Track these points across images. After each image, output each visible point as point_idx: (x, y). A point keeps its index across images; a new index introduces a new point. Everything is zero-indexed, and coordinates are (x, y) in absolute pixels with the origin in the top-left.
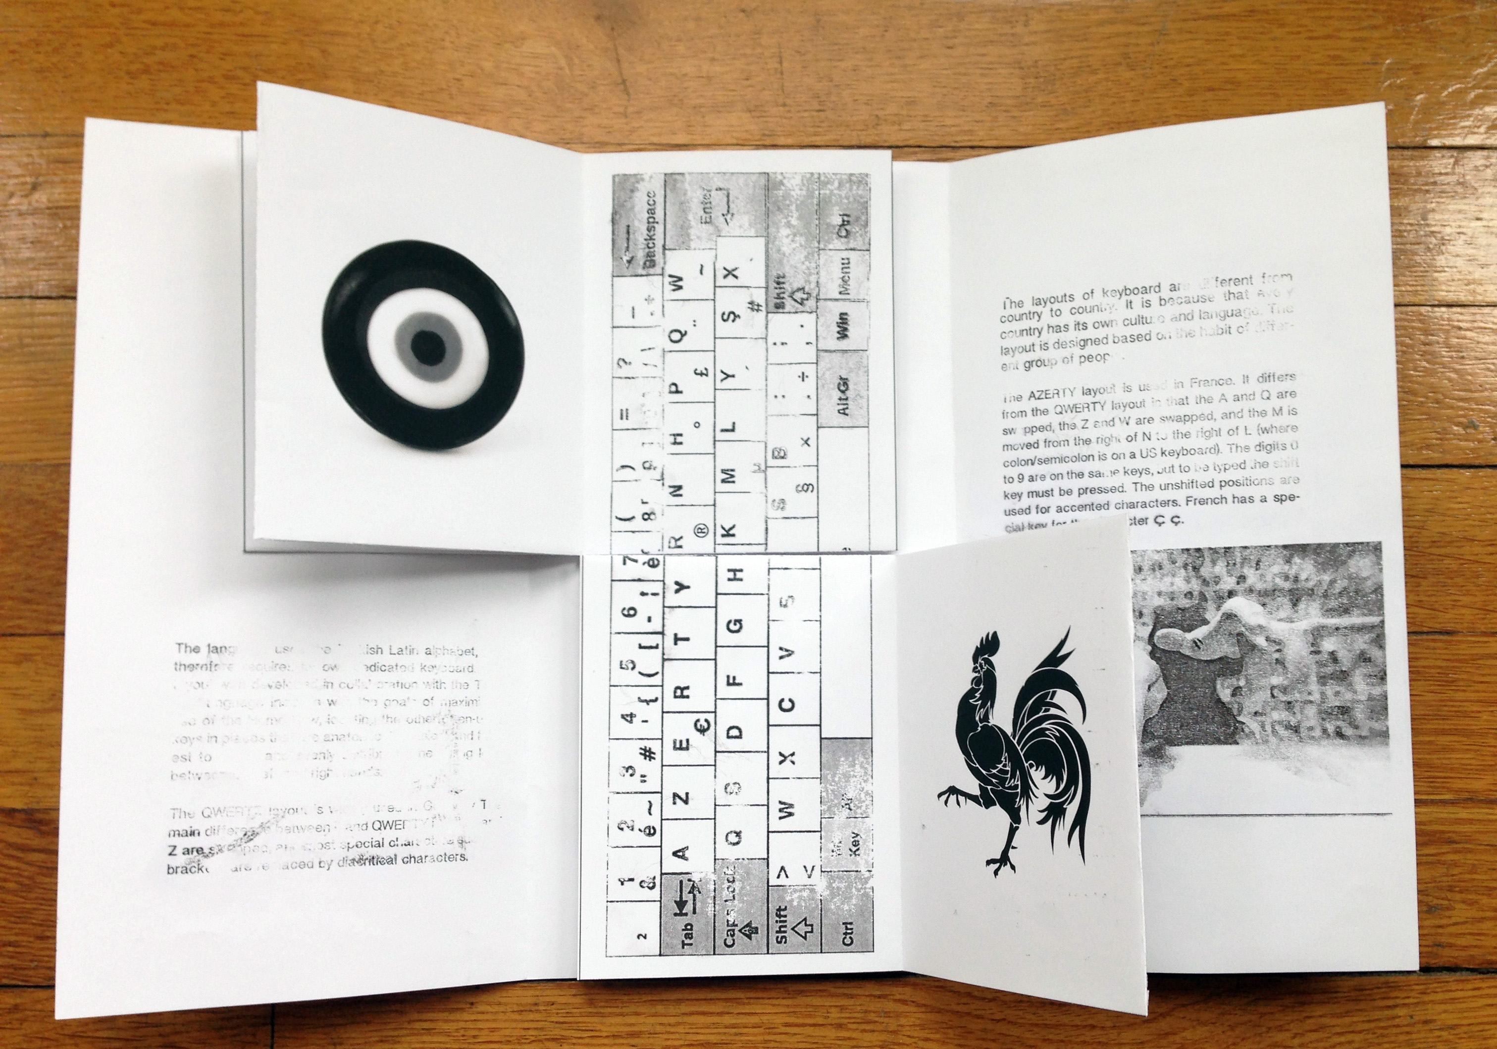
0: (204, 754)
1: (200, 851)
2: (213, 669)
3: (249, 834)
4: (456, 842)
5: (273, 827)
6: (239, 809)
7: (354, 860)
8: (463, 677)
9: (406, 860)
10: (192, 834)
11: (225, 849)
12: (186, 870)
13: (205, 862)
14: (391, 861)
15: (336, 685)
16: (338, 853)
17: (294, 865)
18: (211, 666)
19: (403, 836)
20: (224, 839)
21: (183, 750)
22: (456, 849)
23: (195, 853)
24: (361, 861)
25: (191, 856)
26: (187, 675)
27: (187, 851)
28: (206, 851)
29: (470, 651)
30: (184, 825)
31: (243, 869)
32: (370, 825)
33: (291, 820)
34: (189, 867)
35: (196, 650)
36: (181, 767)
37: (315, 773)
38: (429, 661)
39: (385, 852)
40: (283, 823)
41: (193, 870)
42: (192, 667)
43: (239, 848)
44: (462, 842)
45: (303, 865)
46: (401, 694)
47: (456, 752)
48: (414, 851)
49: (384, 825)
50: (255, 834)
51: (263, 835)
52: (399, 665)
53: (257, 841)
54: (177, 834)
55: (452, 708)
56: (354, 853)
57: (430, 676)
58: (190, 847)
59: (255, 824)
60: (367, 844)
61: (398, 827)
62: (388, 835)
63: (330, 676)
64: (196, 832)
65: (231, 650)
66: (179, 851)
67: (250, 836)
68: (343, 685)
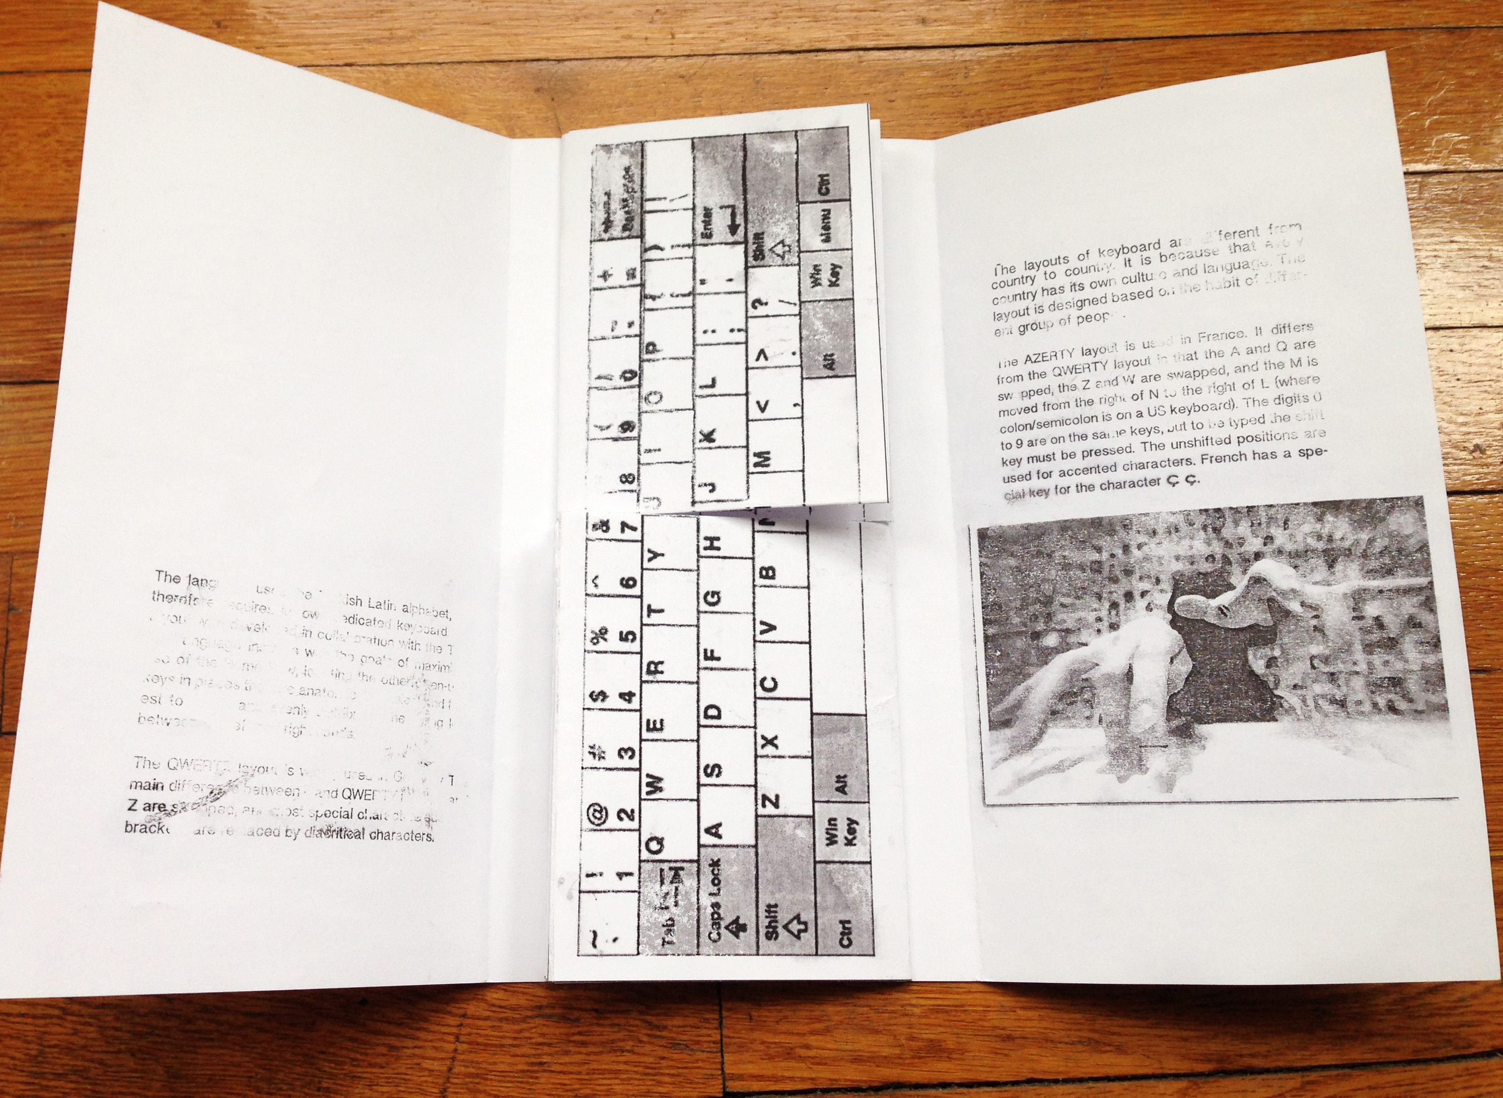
0: (175, 697)
1: (162, 807)
2: (192, 602)
3: (216, 792)
4: (423, 820)
5: (241, 786)
6: (206, 763)
7: (321, 830)
8: (437, 640)
9: (373, 835)
10: (155, 787)
11: (189, 808)
12: (145, 829)
13: (167, 822)
14: (359, 835)
15: (314, 635)
16: (305, 821)
17: (260, 832)
18: (190, 599)
19: (373, 808)
20: (188, 796)
21: (153, 689)
22: (422, 828)
23: (156, 810)
24: (328, 832)
25: (151, 813)
26: (164, 605)
27: (149, 807)
28: (169, 808)
29: (444, 613)
30: (147, 776)
31: (206, 832)
32: (340, 793)
33: (260, 780)
34: (148, 825)
35: (176, 580)
36: (150, 710)
37: (288, 729)
38: (406, 618)
39: (353, 825)
40: (253, 782)
41: (153, 829)
42: (170, 598)
43: (204, 808)
44: (429, 820)
45: (269, 832)
46: (376, 651)
47: (428, 719)
48: (383, 826)
49: (354, 794)
50: (222, 793)
51: (230, 794)
52: (377, 620)
53: (223, 800)
54: (137, 785)
55: (425, 672)
56: (322, 823)
57: (405, 635)
58: (152, 803)
59: (222, 782)
60: (335, 814)
61: (367, 797)
62: (358, 805)
63: (309, 623)
64: (160, 785)
65: (212, 584)
66: (139, 806)
67: (216, 794)
68: (321, 635)
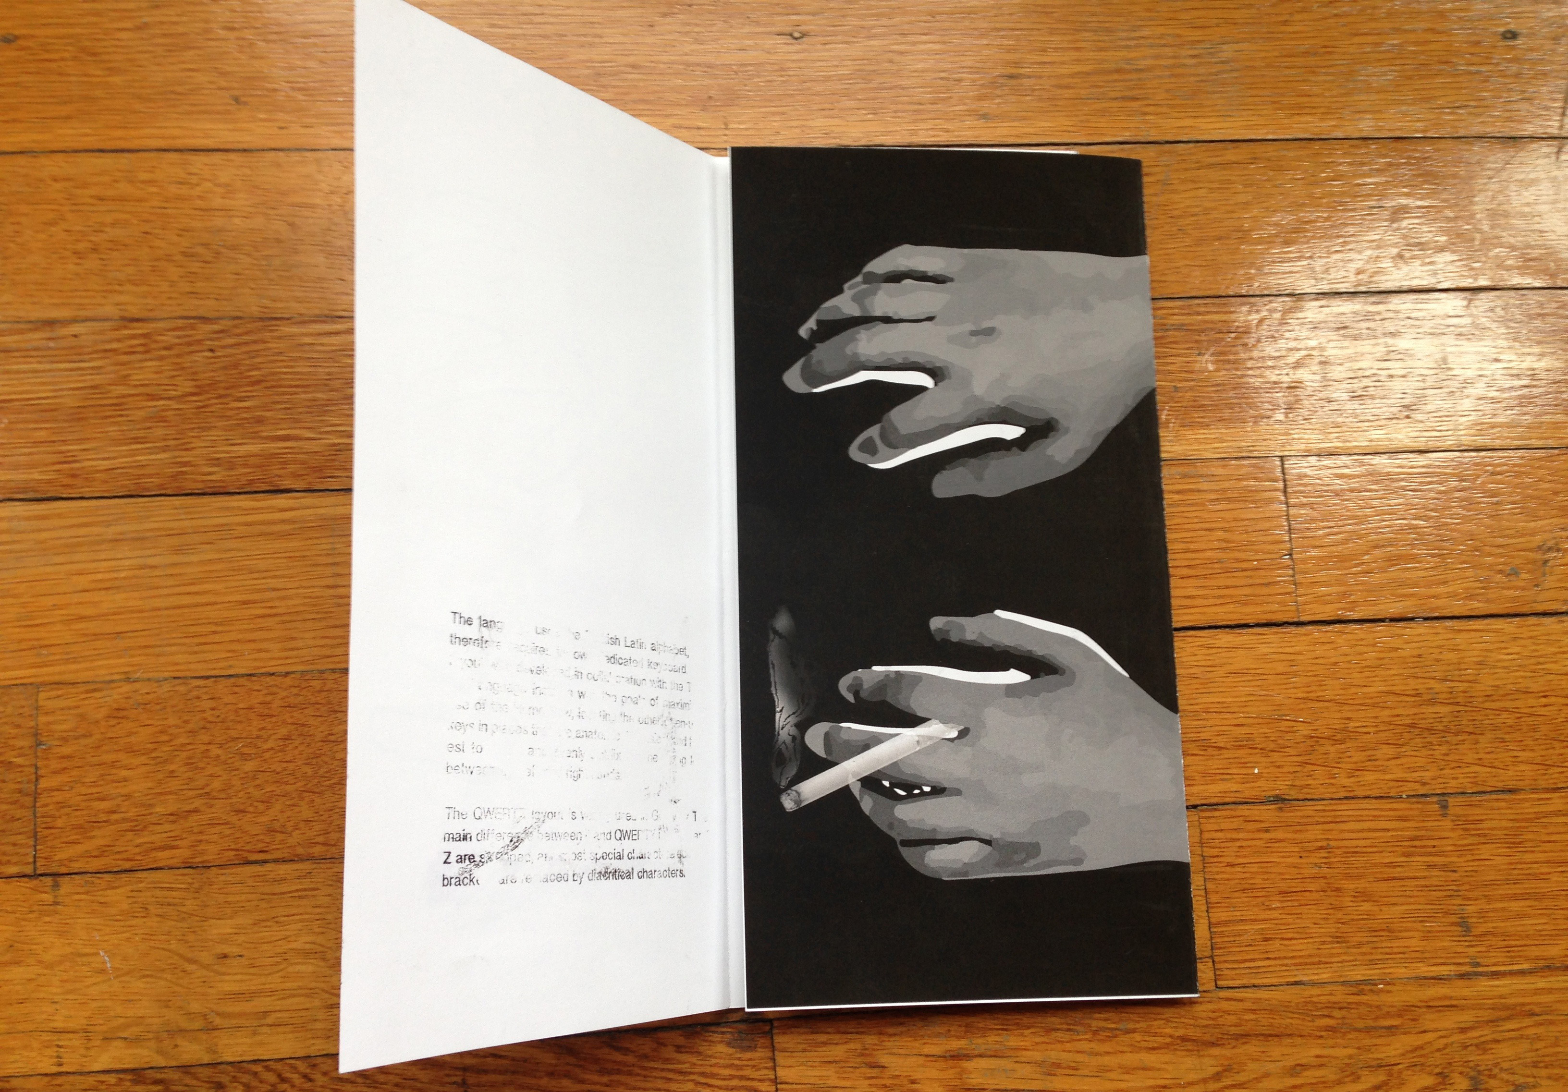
0: (476, 744)
1: (471, 858)
2: (484, 645)
3: (515, 840)
4: (676, 857)
5: (535, 833)
6: (506, 811)
7: (600, 873)
8: (679, 678)
9: (640, 874)
10: (465, 838)
11: (494, 858)
12: (459, 883)
13: (477, 873)
14: (629, 875)
15: (584, 676)
16: (587, 865)
17: (553, 877)
18: (482, 642)
19: (639, 847)
20: (493, 845)
21: (457, 737)
22: (675, 865)
23: (467, 861)
24: (606, 874)
25: (463, 865)
26: (459, 648)
27: (461, 859)
28: (477, 859)
29: (682, 651)
30: (457, 827)
31: (509, 881)
32: (613, 834)
33: (551, 825)
34: (461, 879)
35: (469, 622)
36: (456, 759)
37: (569, 773)
38: (655, 657)
39: (624, 865)
40: (545, 828)
41: (466, 881)
42: (465, 641)
43: (505, 857)
44: (680, 857)
45: (560, 878)
46: (632, 690)
47: (674, 757)
48: (648, 865)
49: (624, 835)
50: (520, 840)
51: (526, 842)
52: (633, 659)
53: (522, 848)
54: (450, 837)
55: (671, 710)
56: (600, 866)
57: (653, 674)
58: (463, 854)
59: (519, 829)
60: (611, 856)
61: (635, 837)
62: (627, 846)
63: (579, 664)
64: (469, 836)
65: (499, 625)
66: (453, 859)
67: (515, 842)
68: (590, 676)
